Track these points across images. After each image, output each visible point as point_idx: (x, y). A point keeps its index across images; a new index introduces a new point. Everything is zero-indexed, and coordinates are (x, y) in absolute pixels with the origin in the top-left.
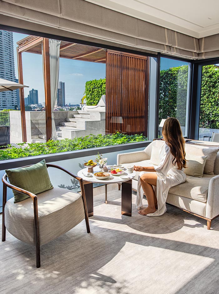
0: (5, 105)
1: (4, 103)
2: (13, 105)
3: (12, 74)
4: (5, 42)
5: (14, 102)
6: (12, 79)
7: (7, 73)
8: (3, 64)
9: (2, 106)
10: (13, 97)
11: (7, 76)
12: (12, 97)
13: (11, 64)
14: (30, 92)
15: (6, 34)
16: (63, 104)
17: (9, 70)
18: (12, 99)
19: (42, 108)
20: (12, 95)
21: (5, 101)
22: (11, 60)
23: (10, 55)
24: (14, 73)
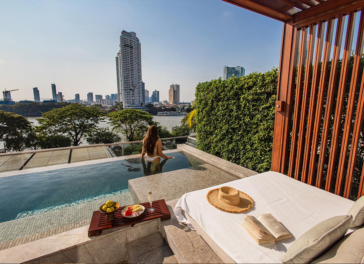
0: (134, 103)
1: (133, 101)
2: (140, 103)
3: (139, 79)
4: (134, 54)
5: (141, 101)
6: (139, 82)
7: (135, 78)
8: (133, 71)
9: (131, 104)
10: (140, 97)
11: (136, 81)
12: (139, 97)
13: (139, 71)
14: (153, 92)
15: (136, 48)
16: (178, 102)
17: (137, 76)
18: (139, 98)
19: (162, 105)
20: (139, 95)
21: (134, 100)
22: (139, 68)
23: (139, 64)
24: (141, 78)
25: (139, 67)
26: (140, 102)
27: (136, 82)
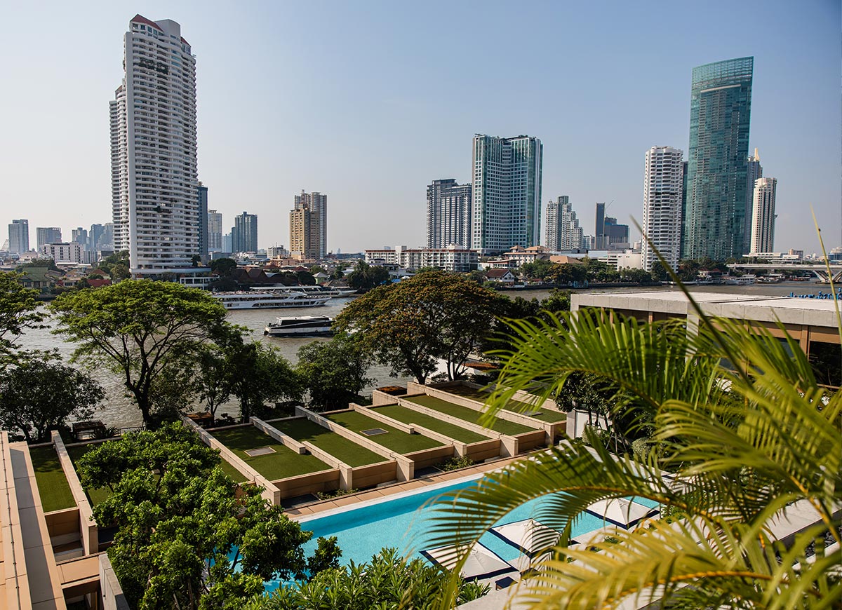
0: (167, 256)
1: (165, 250)
2: (188, 256)
3: (188, 175)
4: (174, 91)
5: (192, 247)
6: (188, 186)
7: (175, 172)
8: (167, 148)
9: (159, 258)
10: (190, 234)
11: (176, 180)
12: (187, 234)
13: (188, 148)
14: (237, 219)
15: (179, 71)
16: (321, 252)
17: (182, 164)
18: (187, 240)
19: (265, 262)
20: (188, 229)
21: (169, 245)
22: (187, 137)
23: (187, 126)
24: (194, 172)
25: (190, 134)
26: (189, 250)
27: (175, 183)
